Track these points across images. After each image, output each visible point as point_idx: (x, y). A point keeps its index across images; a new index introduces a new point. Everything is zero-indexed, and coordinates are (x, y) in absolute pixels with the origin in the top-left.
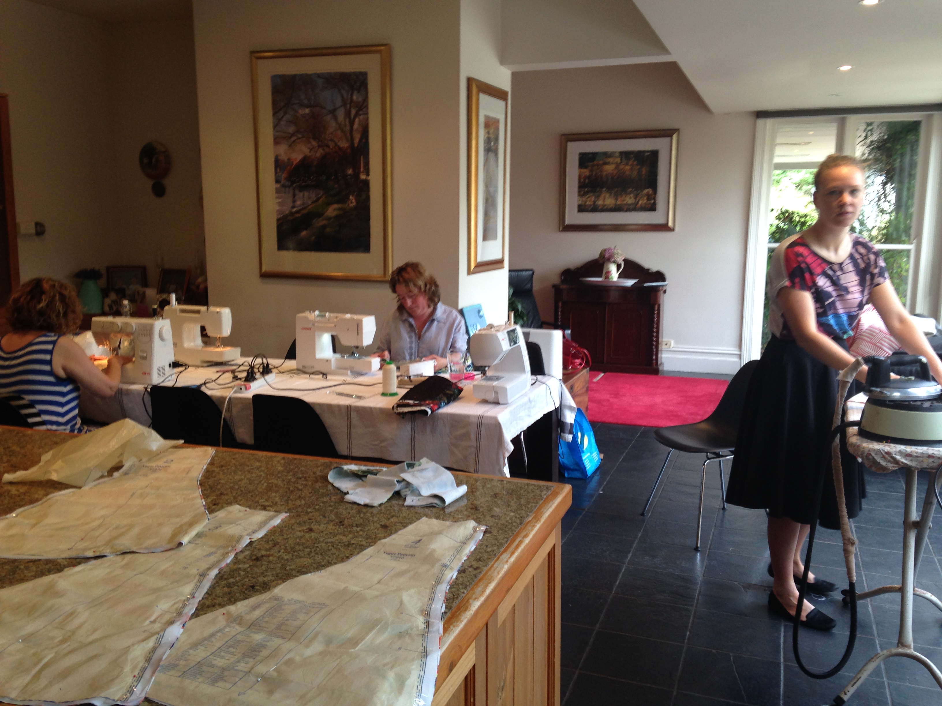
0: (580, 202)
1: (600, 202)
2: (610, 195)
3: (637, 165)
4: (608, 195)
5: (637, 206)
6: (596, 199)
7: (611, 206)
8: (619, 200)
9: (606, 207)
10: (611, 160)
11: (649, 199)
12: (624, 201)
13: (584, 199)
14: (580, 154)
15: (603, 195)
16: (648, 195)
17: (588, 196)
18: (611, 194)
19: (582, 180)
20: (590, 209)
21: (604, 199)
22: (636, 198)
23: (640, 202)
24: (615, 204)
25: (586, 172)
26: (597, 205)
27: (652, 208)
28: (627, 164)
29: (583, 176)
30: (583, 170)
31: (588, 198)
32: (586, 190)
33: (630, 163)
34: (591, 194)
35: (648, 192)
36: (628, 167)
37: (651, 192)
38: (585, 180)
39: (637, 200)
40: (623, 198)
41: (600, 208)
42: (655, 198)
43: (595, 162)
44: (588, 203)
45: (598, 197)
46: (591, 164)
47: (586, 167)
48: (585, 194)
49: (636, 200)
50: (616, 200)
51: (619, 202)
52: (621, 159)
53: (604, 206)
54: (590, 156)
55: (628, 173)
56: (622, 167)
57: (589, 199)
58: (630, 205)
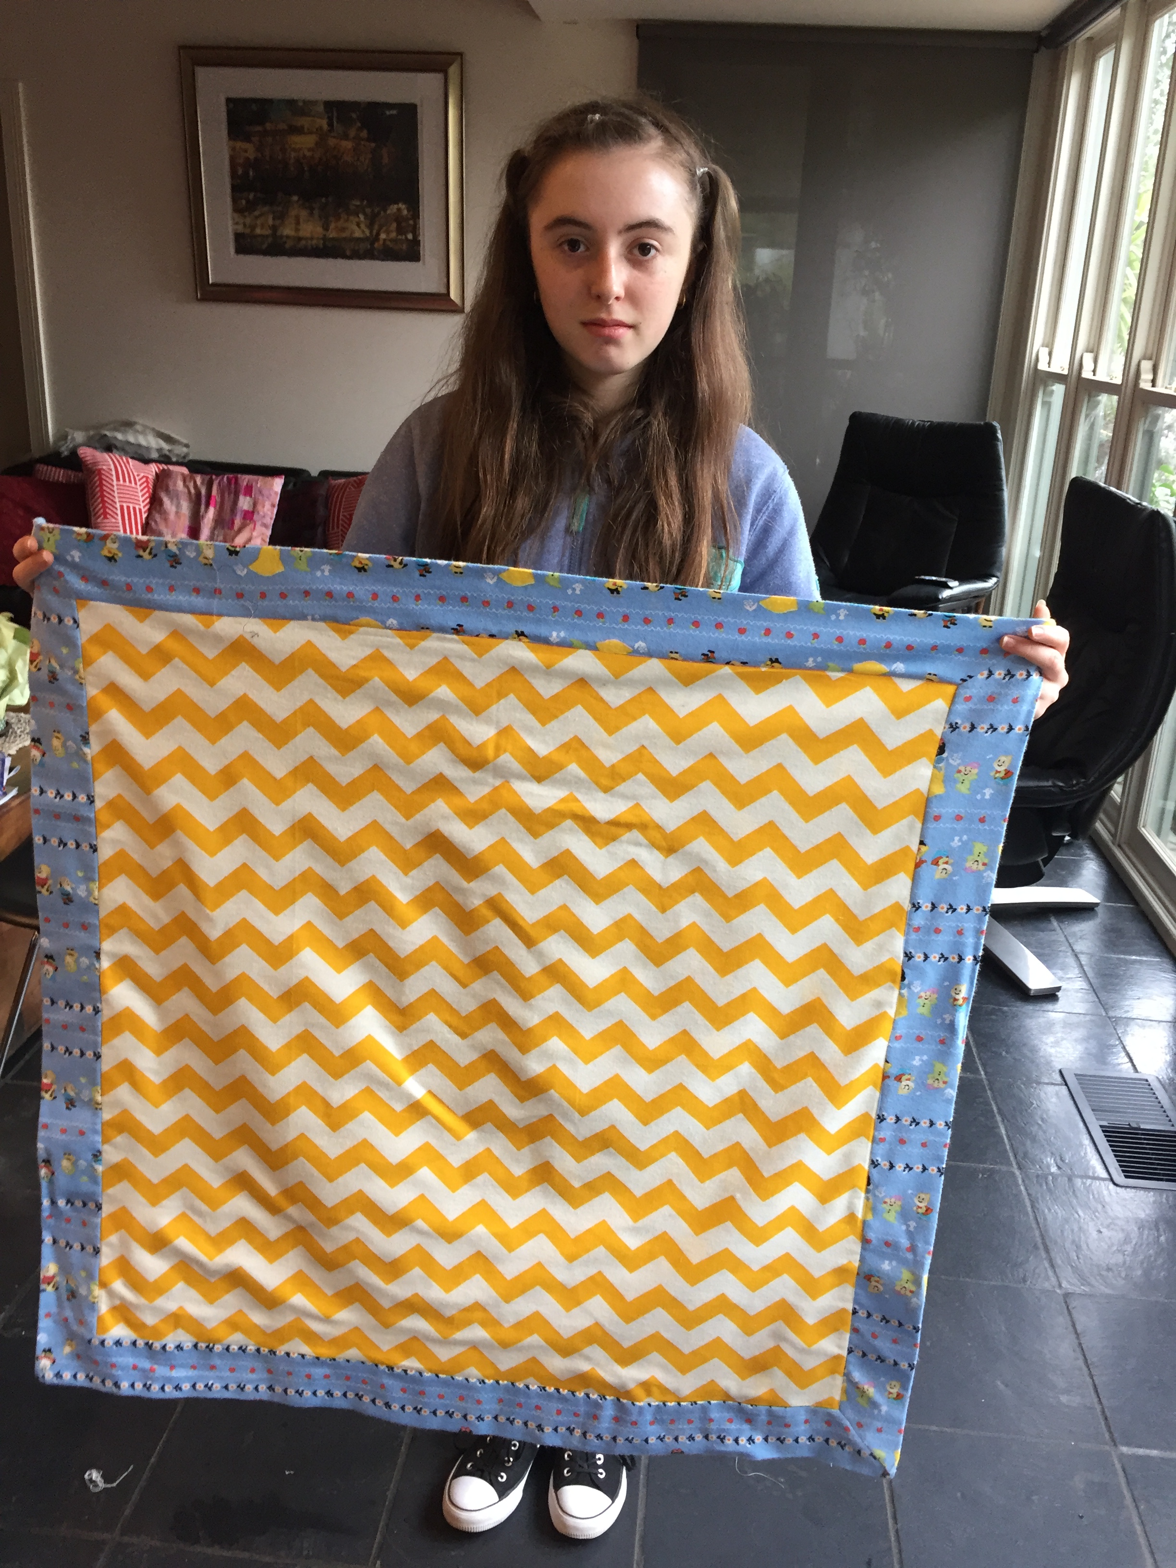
0: (240, 229)
1: (287, 231)
2: (311, 214)
3: (368, 140)
4: (304, 213)
5: (376, 245)
6: (278, 222)
7: (314, 242)
8: (332, 226)
9: (303, 242)
10: (304, 122)
11: (400, 230)
12: (343, 229)
13: (248, 221)
14: (229, 100)
15: (293, 213)
16: (398, 219)
17: (257, 213)
18: (312, 209)
19: (240, 172)
20: (264, 246)
21: (298, 223)
22: (370, 226)
23: (383, 236)
24: (324, 238)
25: (249, 150)
26: (281, 237)
27: (412, 254)
28: (346, 137)
29: (241, 161)
30: (239, 145)
31: (257, 218)
32: (251, 196)
33: (352, 133)
34: (266, 209)
35: (399, 210)
36: (348, 145)
37: (405, 212)
38: (246, 173)
39: (375, 232)
40: (341, 223)
41: (287, 246)
42: (415, 230)
43: (268, 126)
44: (258, 231)
45: (281, 217)
46: (259, 128)
47: (247, 138)
48: (251, 207)
49: (371, 232)
50: (326, 228)
51: (332, 234)
52: (330, 124)
53: (300, 239)
54: (254, 107)
55: (348, 158)
56: (332, 142)
57: (259, 222)
58: (358, 240)
